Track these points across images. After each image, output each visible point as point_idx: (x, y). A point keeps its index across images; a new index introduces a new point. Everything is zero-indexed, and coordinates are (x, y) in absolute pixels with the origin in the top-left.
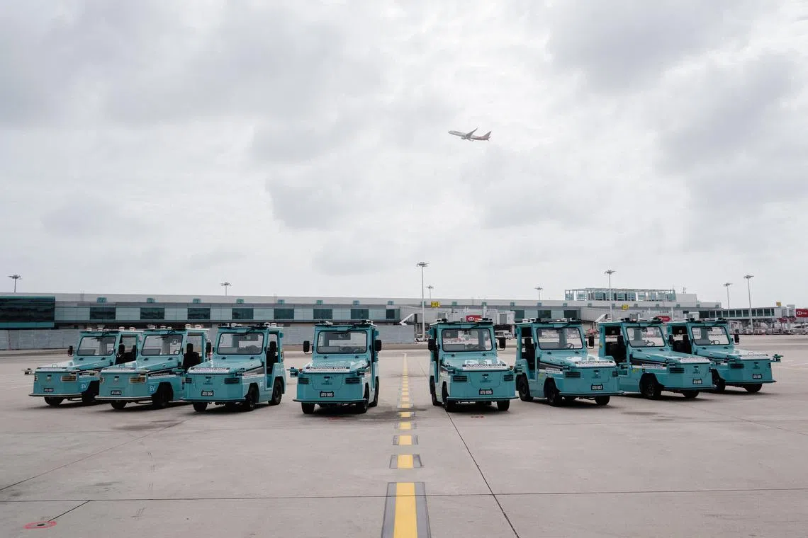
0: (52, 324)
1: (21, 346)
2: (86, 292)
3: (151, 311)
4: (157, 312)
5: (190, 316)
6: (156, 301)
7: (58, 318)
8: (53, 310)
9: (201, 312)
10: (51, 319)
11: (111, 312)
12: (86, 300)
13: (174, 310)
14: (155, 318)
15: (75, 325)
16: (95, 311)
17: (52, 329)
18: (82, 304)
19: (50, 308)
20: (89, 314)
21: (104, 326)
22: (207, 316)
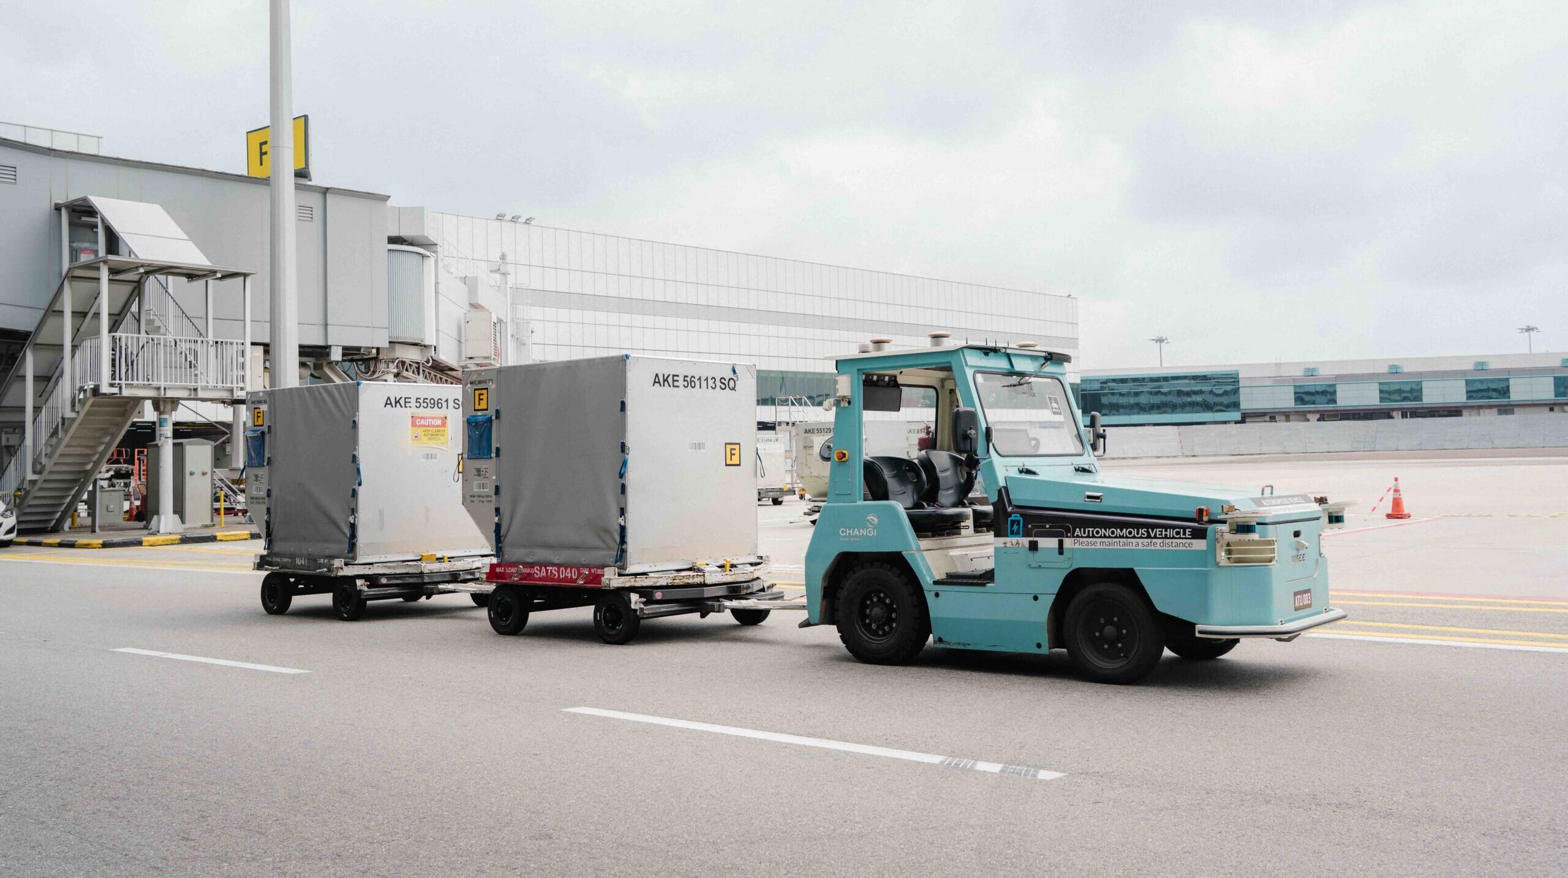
0: (1237, 416)
1: (1197, 452)
2: (1285, 359)
3: (1397, 387)
4: (1408, 388)
5: (1470, 394)
6: (1405, 370)
7: (1246, 405)
8: (1236, 391)
9: (1492, 386)
10: (1236, 405)
11: (1328, 393)
12: (1286, 372)
13: (1440, 384)
14: (1405, 399)
15: (1271, 416)
16: (1302, 390)
17: (1236, 422)
18: (1279, 381)
19: (1229, 388)
20: (1292, 396)
21: (1318, 416)
22: (1505, 392)
